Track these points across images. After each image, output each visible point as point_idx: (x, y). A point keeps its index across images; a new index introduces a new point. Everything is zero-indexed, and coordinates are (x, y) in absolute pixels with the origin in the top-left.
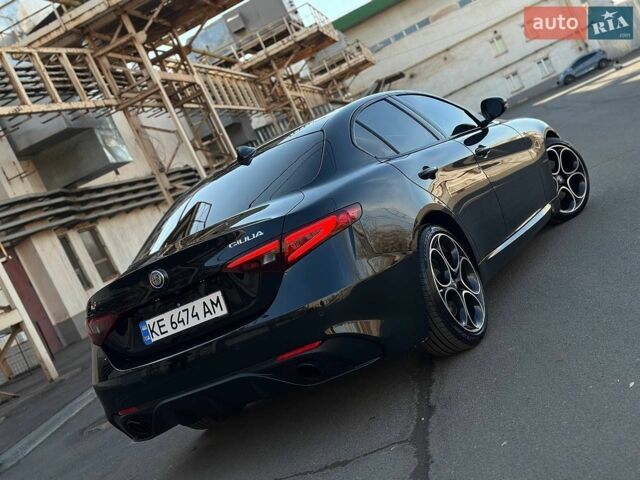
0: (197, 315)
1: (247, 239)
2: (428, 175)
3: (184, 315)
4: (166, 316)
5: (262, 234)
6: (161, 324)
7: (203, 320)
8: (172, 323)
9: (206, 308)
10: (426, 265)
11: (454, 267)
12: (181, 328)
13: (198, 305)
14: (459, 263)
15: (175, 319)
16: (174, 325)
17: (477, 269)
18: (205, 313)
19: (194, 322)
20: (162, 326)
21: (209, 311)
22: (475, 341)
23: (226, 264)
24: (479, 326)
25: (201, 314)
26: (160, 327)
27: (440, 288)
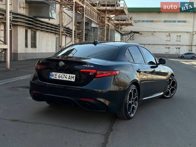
0: (66, 78)
1: (89, 66)
2: (139, 71)
3: (63, 76)
4: (58, 74)
5: (93, 67)
6: (56, 75)
7: (67, 79)
8: (59, 76)
9: (69, 77)
10: (128, 94)
11: (134, 98)
12: (61, 79)
13: (68, 75)
14: (135, 97)
15: (60, 76)
16: (59, 77)
17: (139, 101)
18: (69, 78)
19: (65, 79)
20: (56, 76)
21: (70, 78)
22: (130, 118)
23: (80, 69)
24: (132, 115)
25: (68, 78)
26: (55, 76)
27: (128, 101)
